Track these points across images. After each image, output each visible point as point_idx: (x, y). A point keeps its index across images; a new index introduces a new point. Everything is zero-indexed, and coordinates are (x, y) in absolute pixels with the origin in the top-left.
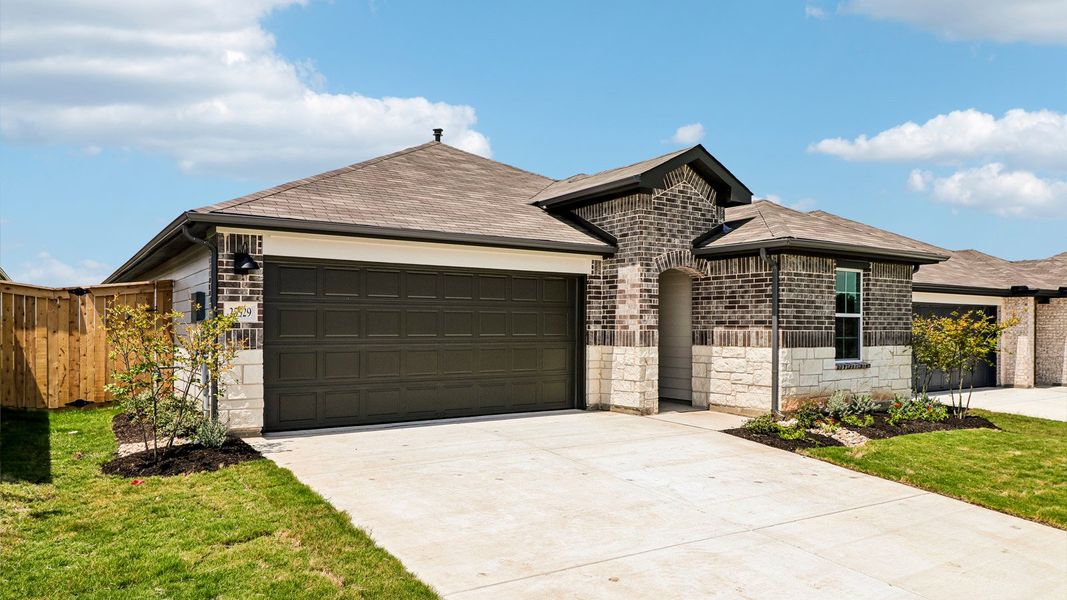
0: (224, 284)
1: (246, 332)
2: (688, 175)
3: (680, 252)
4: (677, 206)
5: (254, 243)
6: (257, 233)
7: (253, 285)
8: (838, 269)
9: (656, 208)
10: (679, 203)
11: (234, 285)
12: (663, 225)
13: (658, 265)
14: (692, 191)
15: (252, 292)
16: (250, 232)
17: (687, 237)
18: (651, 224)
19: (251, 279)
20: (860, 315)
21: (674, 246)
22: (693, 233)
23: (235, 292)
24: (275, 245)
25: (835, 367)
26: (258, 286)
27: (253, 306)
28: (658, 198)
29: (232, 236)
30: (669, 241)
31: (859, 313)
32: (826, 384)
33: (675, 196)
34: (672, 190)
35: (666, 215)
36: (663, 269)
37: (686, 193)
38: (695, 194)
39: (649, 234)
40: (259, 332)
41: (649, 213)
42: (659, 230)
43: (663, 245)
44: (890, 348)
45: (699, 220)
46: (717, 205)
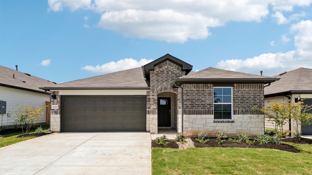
0: (52, 101)
1: (56, 111)
2: (169, 64)
3: (166, 87)
4: (164, 73)
5: (57, 93)
6: (58, 90)
7: (57, 101)
8: (214, 87)
9: (156, 75)
10: (165, 72)
11: (53, 101)
12: (159, 79)
13: (157, 91)
14: (170, 68)
15: (57, 103)
16: (57, 90)
17: (169, 82)
18: (154, 79)
19: (57, 100)
20: (232, 103)
21: (164, 85)
22: (171, 81)
23: (54, 103)
24: (62, 93)
25: (213, 122)
26: (58, 101)
27: (57, 105)
28: (157, 72)
29: (53, 91)
30: (161, 84)
31: (231, 102)
32: (208, 128)
33: (164, 70)
34: (162, 69)
35: (160, 76)
36: (159, 92)
37: (169, 69)
38: (172, 69)
39: (153, 82)
40: (59, 111)
41: (153, 76)
42: (157, 81)
43: (159, 85)
44: (249, 115)
45: (174, 76)
46: (182, 71)
